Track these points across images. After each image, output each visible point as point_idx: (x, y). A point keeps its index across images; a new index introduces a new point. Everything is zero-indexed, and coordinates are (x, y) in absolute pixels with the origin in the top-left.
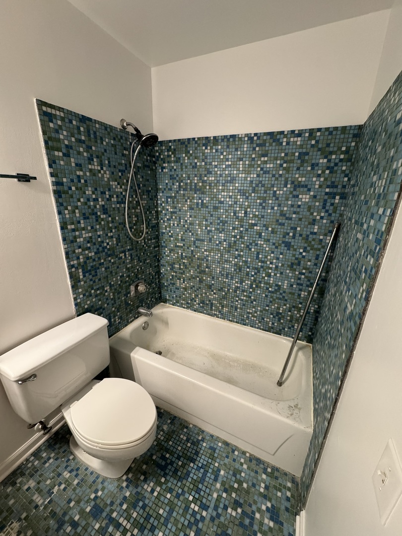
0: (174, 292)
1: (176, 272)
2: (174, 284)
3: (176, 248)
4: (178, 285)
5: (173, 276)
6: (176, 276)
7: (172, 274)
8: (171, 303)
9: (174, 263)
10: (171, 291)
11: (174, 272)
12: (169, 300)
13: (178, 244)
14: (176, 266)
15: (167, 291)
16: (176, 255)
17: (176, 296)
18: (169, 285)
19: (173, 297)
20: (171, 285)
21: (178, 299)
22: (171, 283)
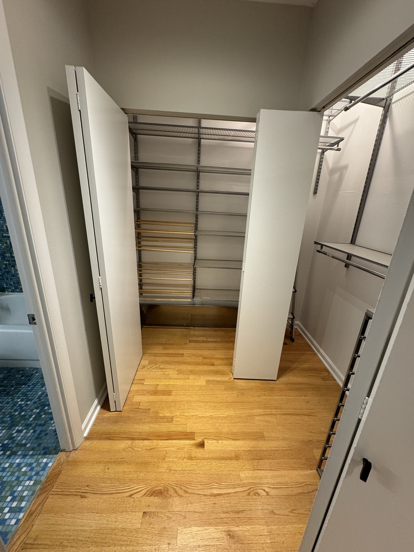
0: (11, 279)
1: (8, 261)
2: (8, 272)
3: (3, 239)
4: (13, 272)
5: (5, 264)
6: (9, 264)
7: (5, 262)
8: (10, 290)
9: (5, 253)
10: (7, 279)
11: (6, 261)
12: (6, 288)
13: (4, 235)
14: (7, 255)
15: (3, 279)
16: (5, 245)
17: (14, 283)
18: (4, 274)
19: (11, 285)
20: (6, 274)
21: (16, 285)
22: (5, 272)
